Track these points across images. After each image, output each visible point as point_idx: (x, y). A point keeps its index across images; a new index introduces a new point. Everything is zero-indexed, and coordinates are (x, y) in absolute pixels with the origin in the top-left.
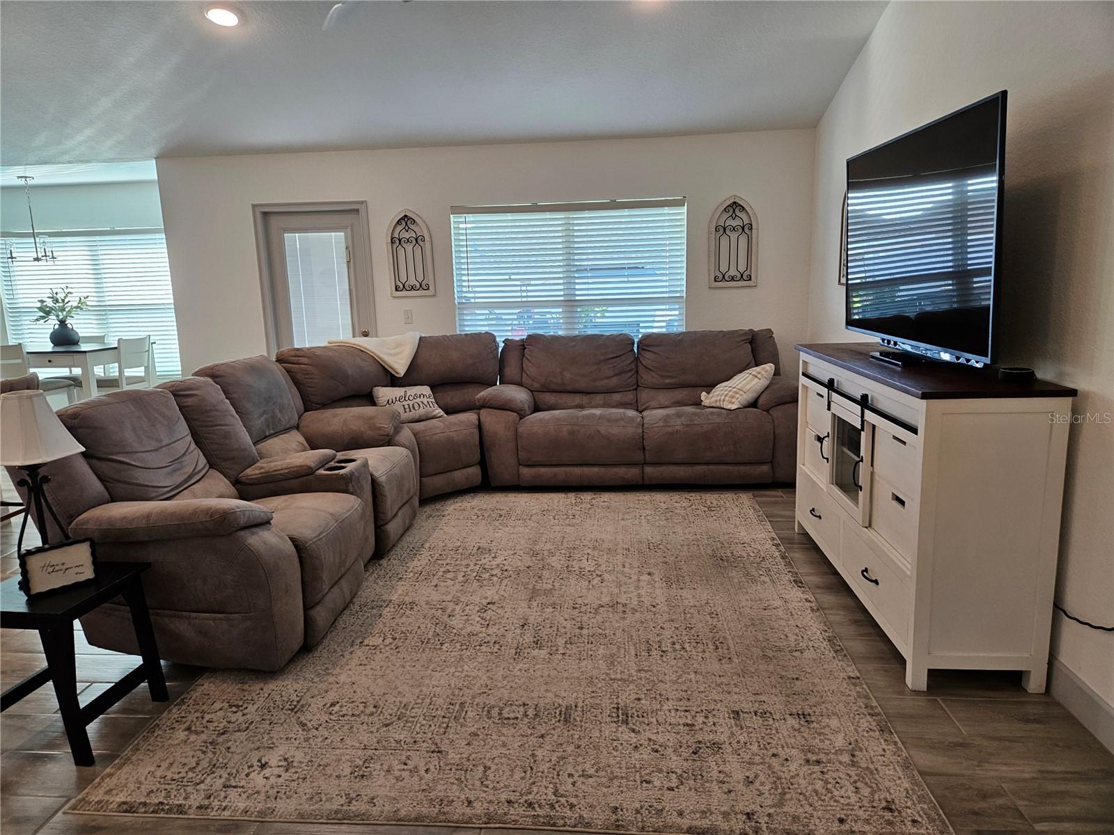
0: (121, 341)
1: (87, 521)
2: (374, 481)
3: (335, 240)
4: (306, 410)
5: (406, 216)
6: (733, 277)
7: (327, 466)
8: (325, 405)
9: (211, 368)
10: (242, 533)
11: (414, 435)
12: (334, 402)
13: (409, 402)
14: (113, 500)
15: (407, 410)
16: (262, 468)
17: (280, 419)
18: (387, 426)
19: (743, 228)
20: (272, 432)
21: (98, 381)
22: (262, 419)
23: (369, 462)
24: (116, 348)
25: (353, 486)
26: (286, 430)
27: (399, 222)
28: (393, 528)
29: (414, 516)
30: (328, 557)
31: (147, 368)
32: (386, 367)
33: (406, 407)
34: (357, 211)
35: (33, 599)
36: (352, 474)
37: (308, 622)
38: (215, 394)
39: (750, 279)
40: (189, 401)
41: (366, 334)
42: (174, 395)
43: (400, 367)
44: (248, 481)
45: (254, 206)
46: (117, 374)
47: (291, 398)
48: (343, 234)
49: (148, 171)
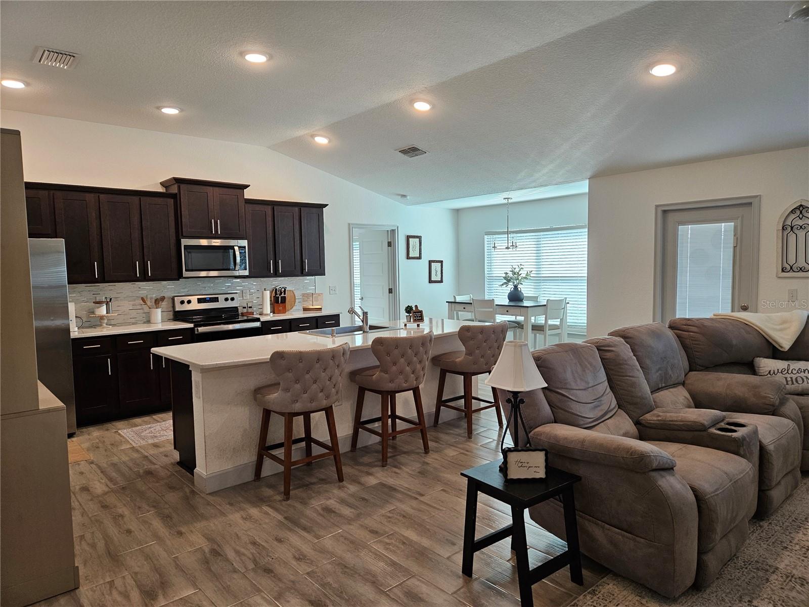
0: (549, 301)
1: (540, 434)
2: (762, 448)
4: (691, 370)
5: (801, 205)
7: (718, 426)
8: (706, 368)
9: (624, 331)
10: (653, 474)
11: (800, 409)
12: (716, 366)
13: (792, 375)
14: (556, 422)
15: (790, 383)
16: (659, 416)
17: (671, 376)
18: (773, 397)
20: (663, 385)
21: (533, 326)
22: (658, 374)
23: (759, 429)
24: (545, 305)
25: (744, 450)
26: (675, 385)
27: (793, 212)
28: (776, 494)
29: (796, 486)
30: (722, 512)
31: (562, 320)
32: (771, 341)
33: (789, 379)
34: (750, 204)
35: (508, 482)
36: (744, 438)
37: (701, 565)
38: (625, 351)
40: (608, 355)
41: (745, 309)
42: (597, 349)
43: (785, 341)
44: (647, 425)
45: (657, 206)
46: (544, 322)
47: (681, 360)
48: (732, 224)
49: (583, 187)
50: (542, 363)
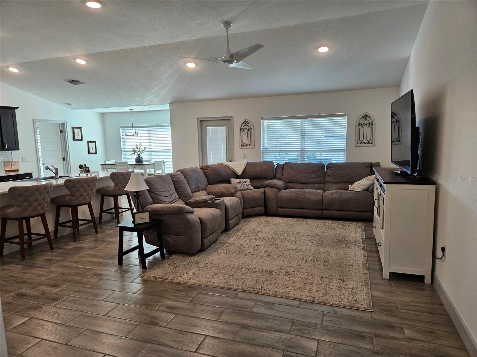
0: (156, 162)
1: (148, 208)
2: (226, 206)
3: (222, 130)
4: (208, 185)
5: (246, 121)
6: (365, 143)
7: (212, 200)
8: (214, 184)
9: (181, 170)
10: (186, 214)
11: (242, 195)
12: (217, 182)
13: (242, 184)
14: (154, 204)
15: (241, 187)
16: (193, 200)
17: (200, 187)
18: (233, 191)
19: (369, 124)
20: (197, 190)
21: (148, 174)
22: (195, 186)
23: (225, 201)
24: (154, 164)
25: (219, 207)
26: (202, 190)
27: (243, 123)
28: (231, 222)
29: (239, 221)
30: (209, 225)
31: (162, 170)
32: (235, 172)
33: (241, 185)
34: (230, 119)
35: (135, 225)
36: (219, 203)
37: (202, 242)
38: (182, 177)
39: (372, 143)
40: (175, 179)
41: (231, 161)
42: (171, 177)
43: (240, 172)
44: (190, 203)
45: (198, 118)
46: (154, 172)
47: (204, 180)
48: (225, 127)
49: (167, 107)
50: (147, 182)
